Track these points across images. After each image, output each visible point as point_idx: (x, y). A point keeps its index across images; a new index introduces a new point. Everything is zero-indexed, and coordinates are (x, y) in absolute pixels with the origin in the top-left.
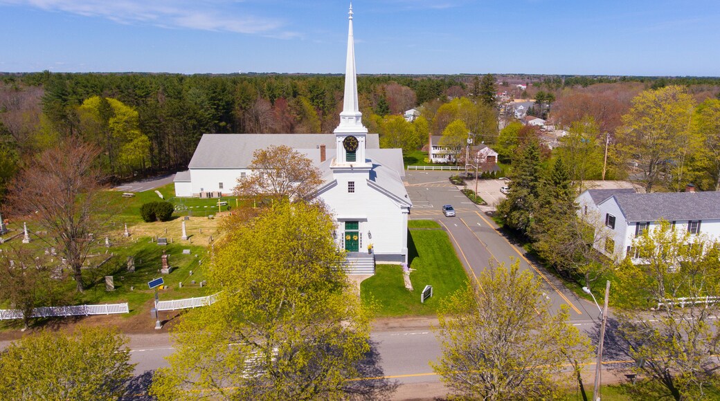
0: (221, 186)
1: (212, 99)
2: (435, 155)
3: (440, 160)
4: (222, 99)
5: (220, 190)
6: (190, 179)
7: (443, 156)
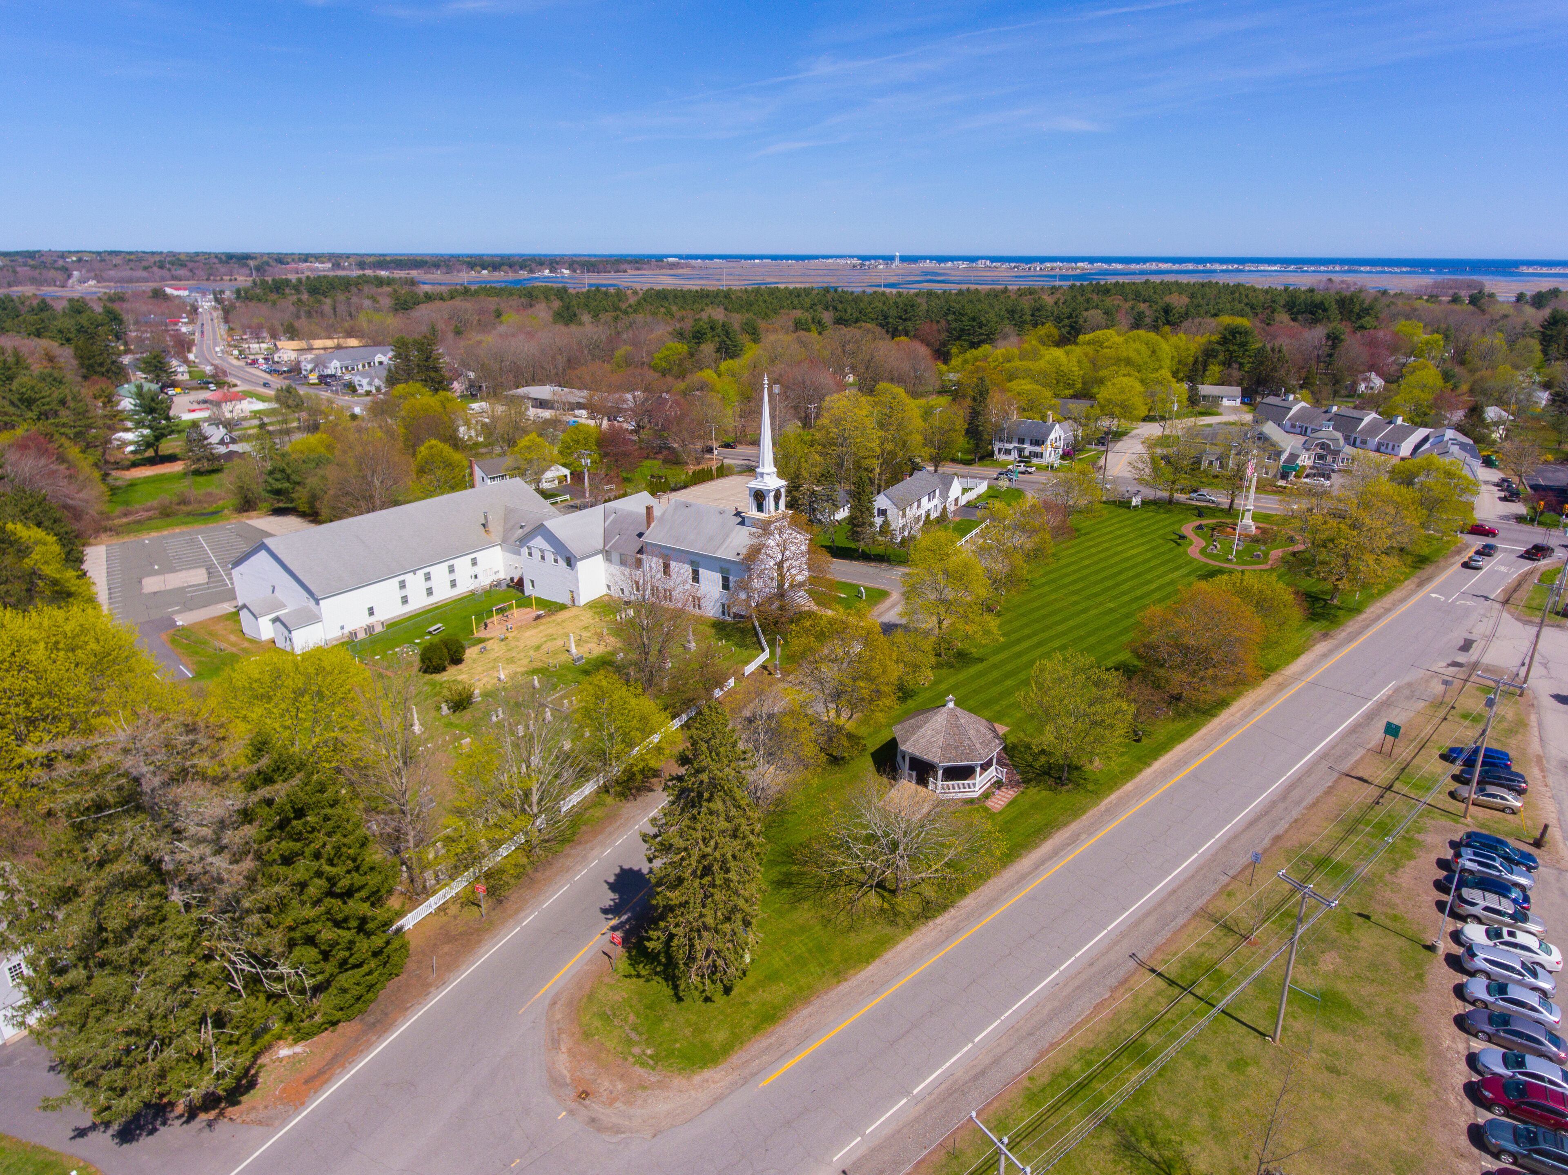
0: (371, 612)
6: (319, 617)
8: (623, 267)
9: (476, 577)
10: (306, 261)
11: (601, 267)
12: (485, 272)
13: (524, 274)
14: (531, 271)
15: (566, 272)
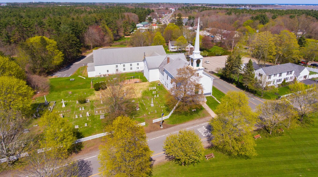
0: (108, 71)
1: (73, 29)
2: (172, 49)
3: (174, 50)
4: (77, 29)
5: (108, 73)
6: (94, 70)
7: (175, 49)
8: (262, 6)
9: (138, 68)
10: (197, 4)
11: (257, 6)
12: (230, 7)
13: (238, 7)
14: (240, 7)
15: (248, 7)
